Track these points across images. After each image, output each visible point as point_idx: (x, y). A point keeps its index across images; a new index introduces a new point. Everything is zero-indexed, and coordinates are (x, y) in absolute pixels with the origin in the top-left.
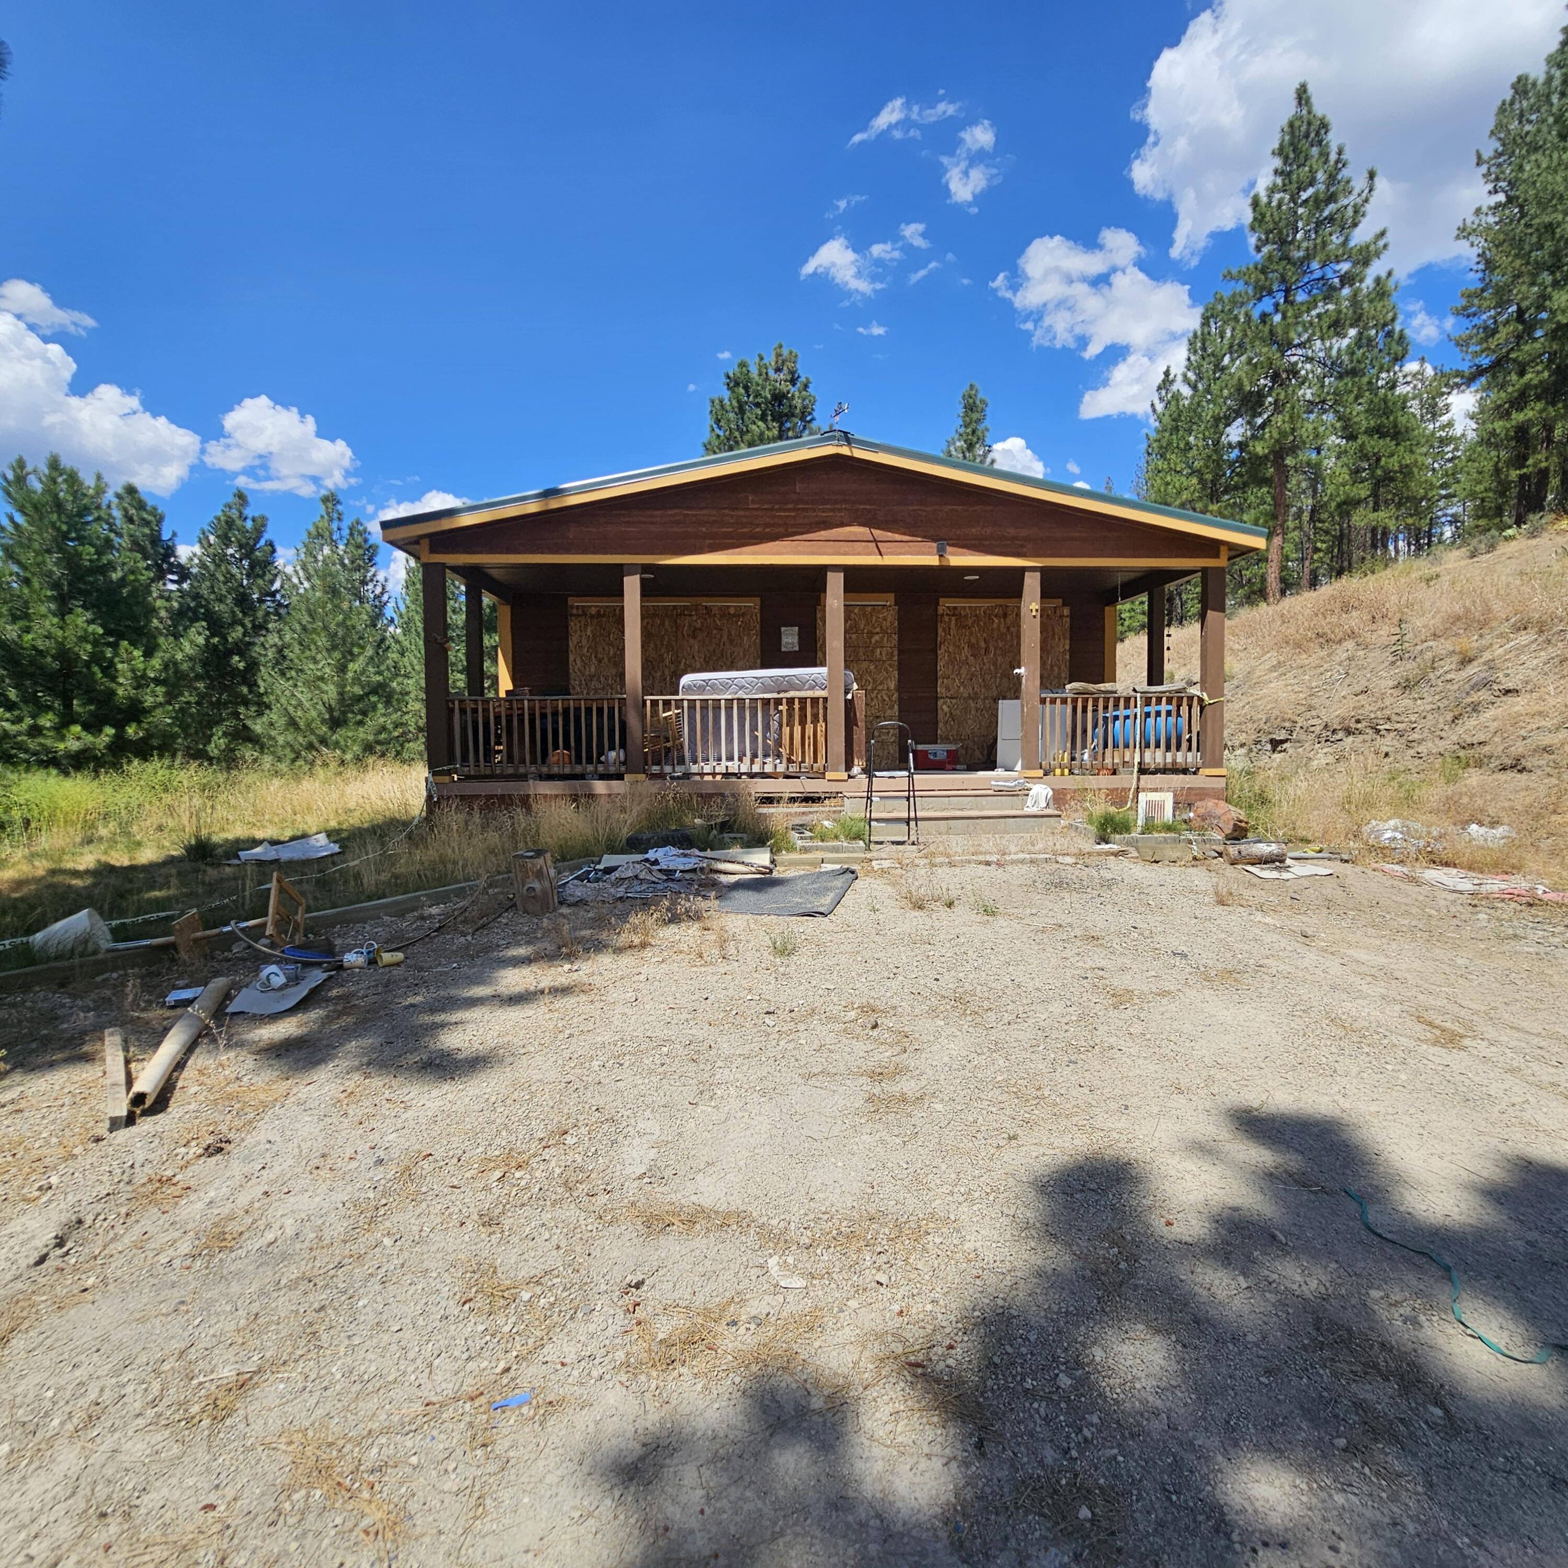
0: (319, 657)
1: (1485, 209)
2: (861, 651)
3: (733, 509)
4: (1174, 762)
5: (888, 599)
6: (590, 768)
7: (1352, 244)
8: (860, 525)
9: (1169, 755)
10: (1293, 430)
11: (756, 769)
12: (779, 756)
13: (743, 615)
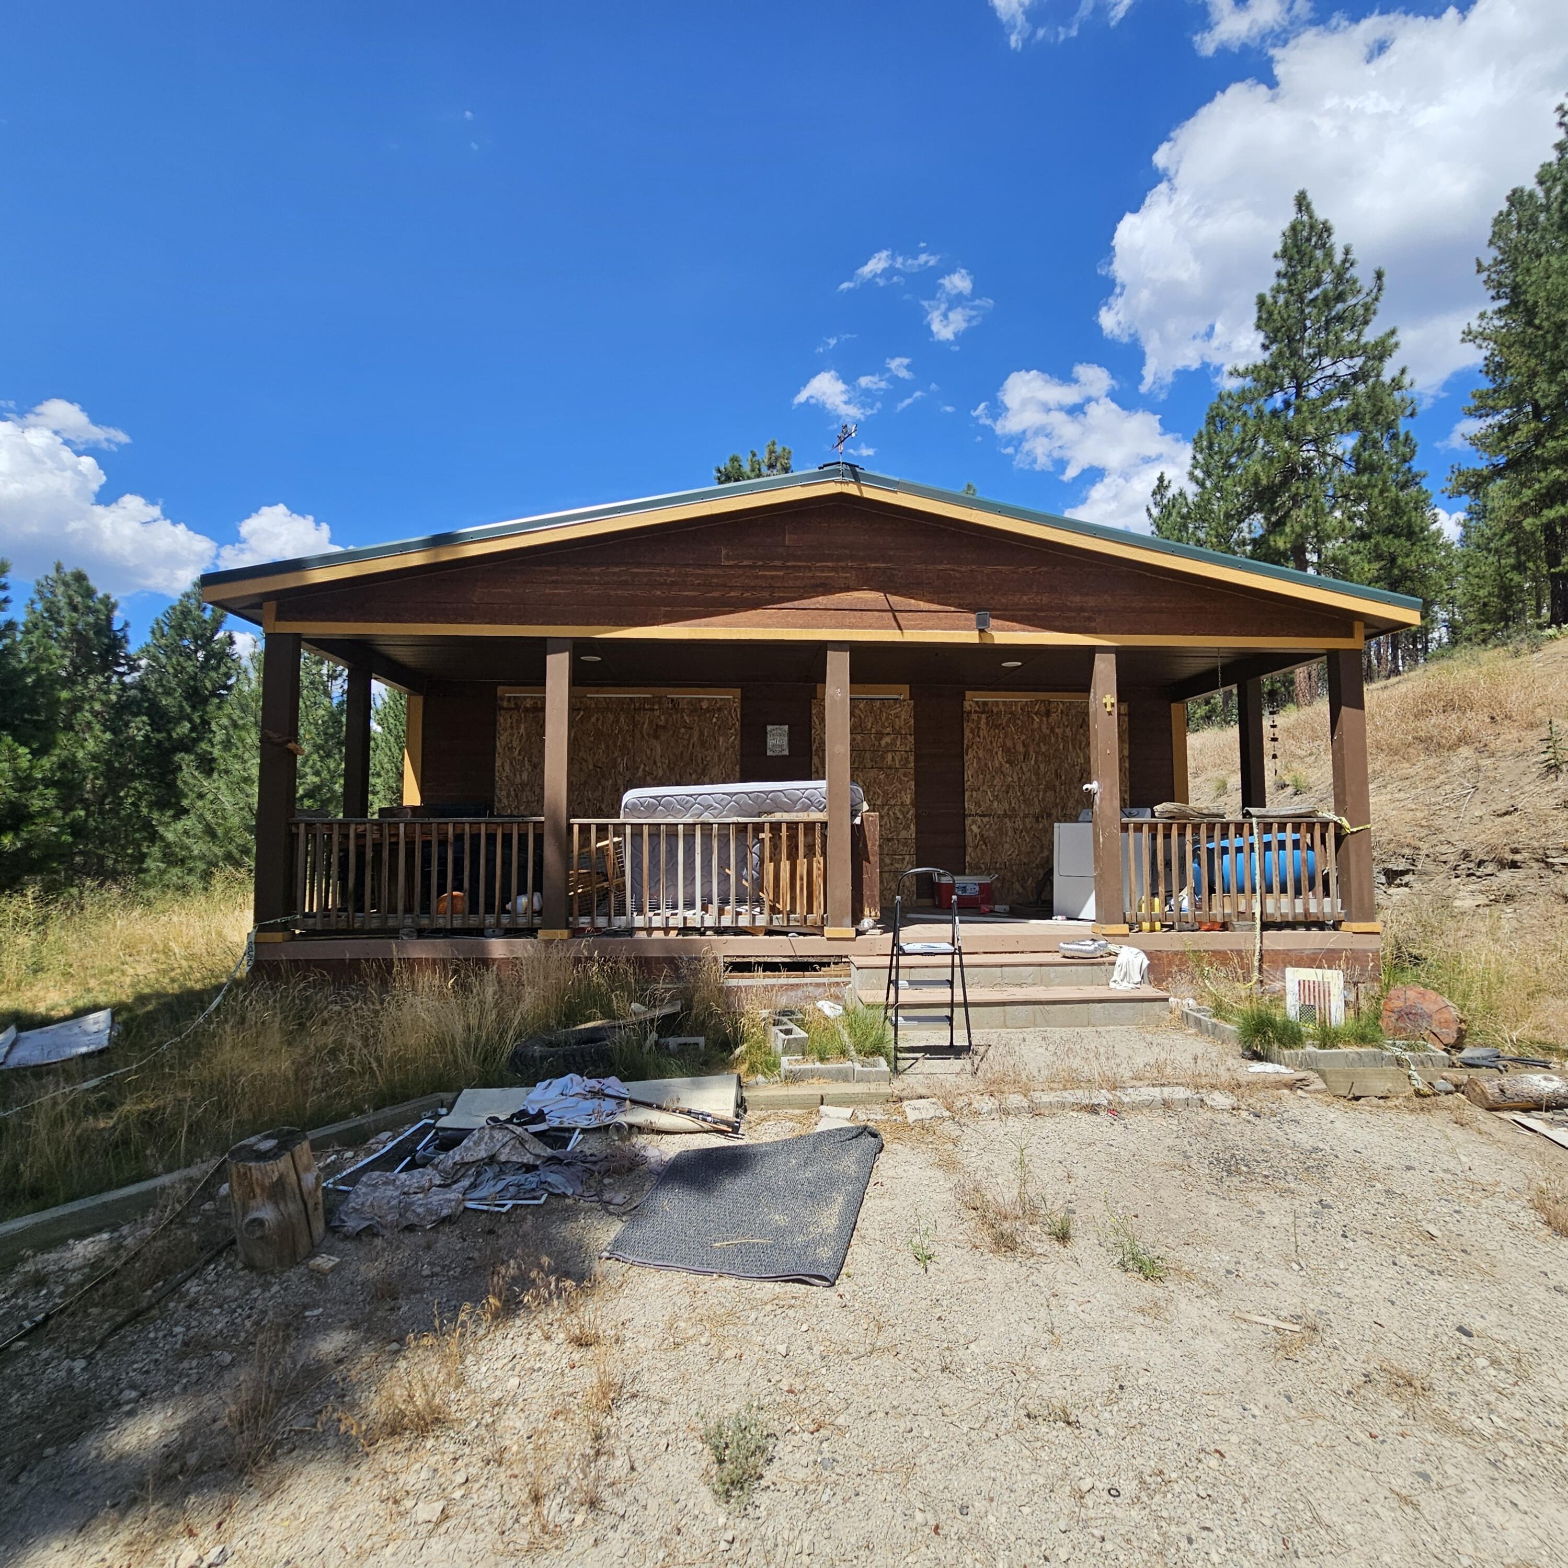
0: (246, 756)
1: (1489, 314)
2: (868, 755)
3: (699, 566)
4: (1306, 912)
5: (902, 692)
6: (490, 920)
7: (1363, 340)
8: (872, 589)
9: (1299, 903)
10: (1316, 524)
11: (726, 921)
12: (759, 902)
13: (720, 709)
